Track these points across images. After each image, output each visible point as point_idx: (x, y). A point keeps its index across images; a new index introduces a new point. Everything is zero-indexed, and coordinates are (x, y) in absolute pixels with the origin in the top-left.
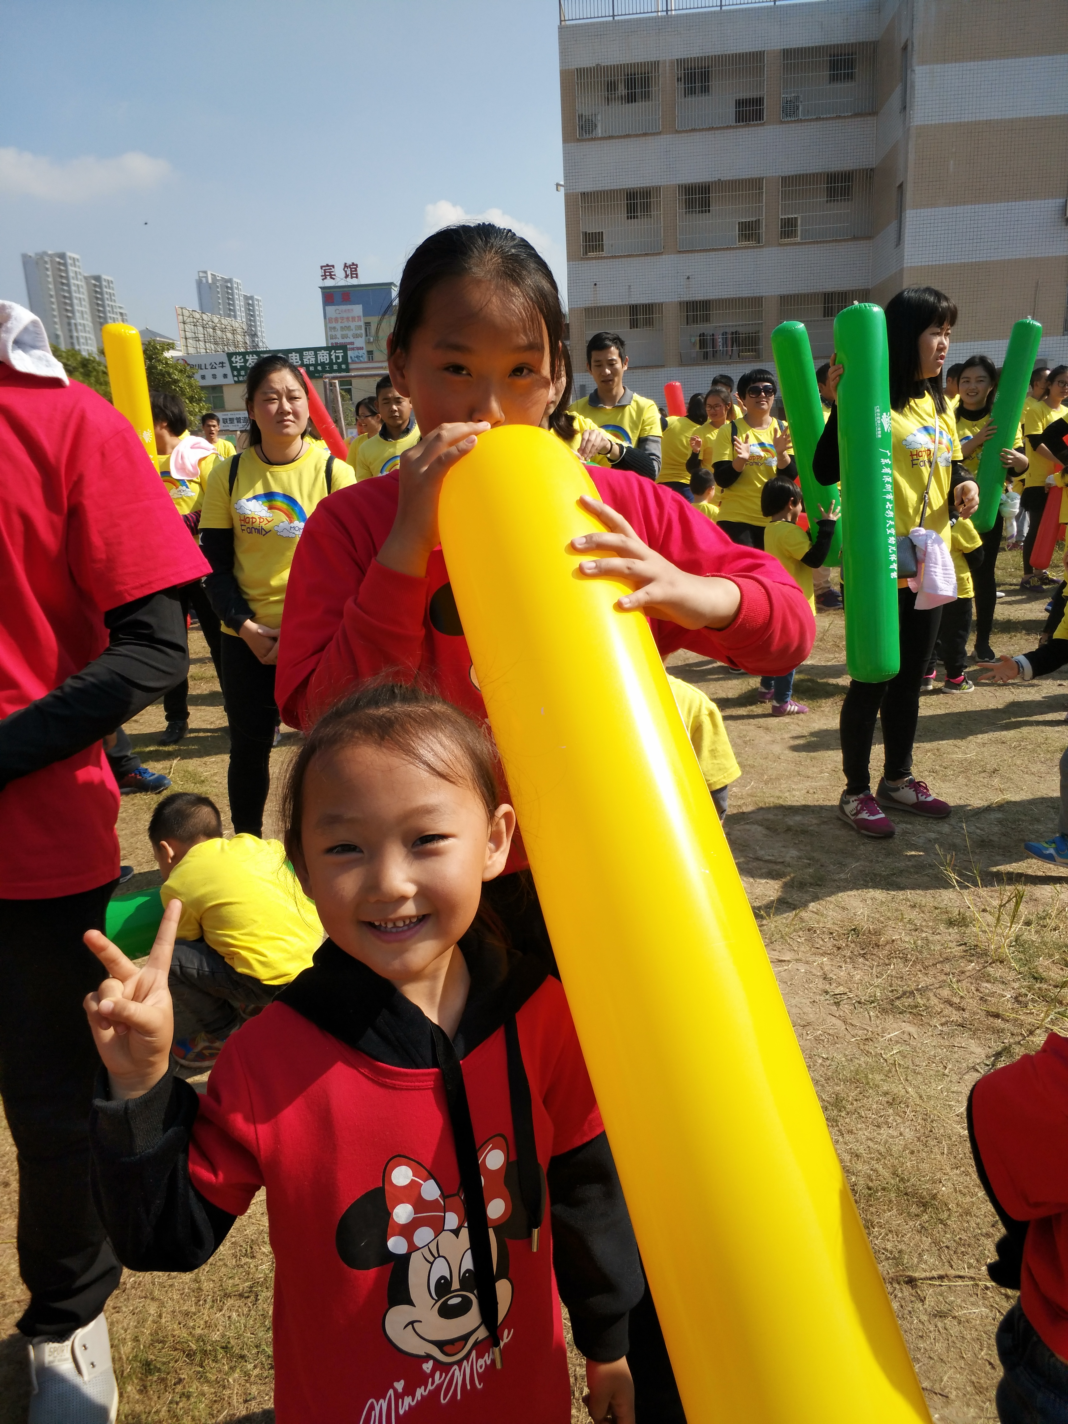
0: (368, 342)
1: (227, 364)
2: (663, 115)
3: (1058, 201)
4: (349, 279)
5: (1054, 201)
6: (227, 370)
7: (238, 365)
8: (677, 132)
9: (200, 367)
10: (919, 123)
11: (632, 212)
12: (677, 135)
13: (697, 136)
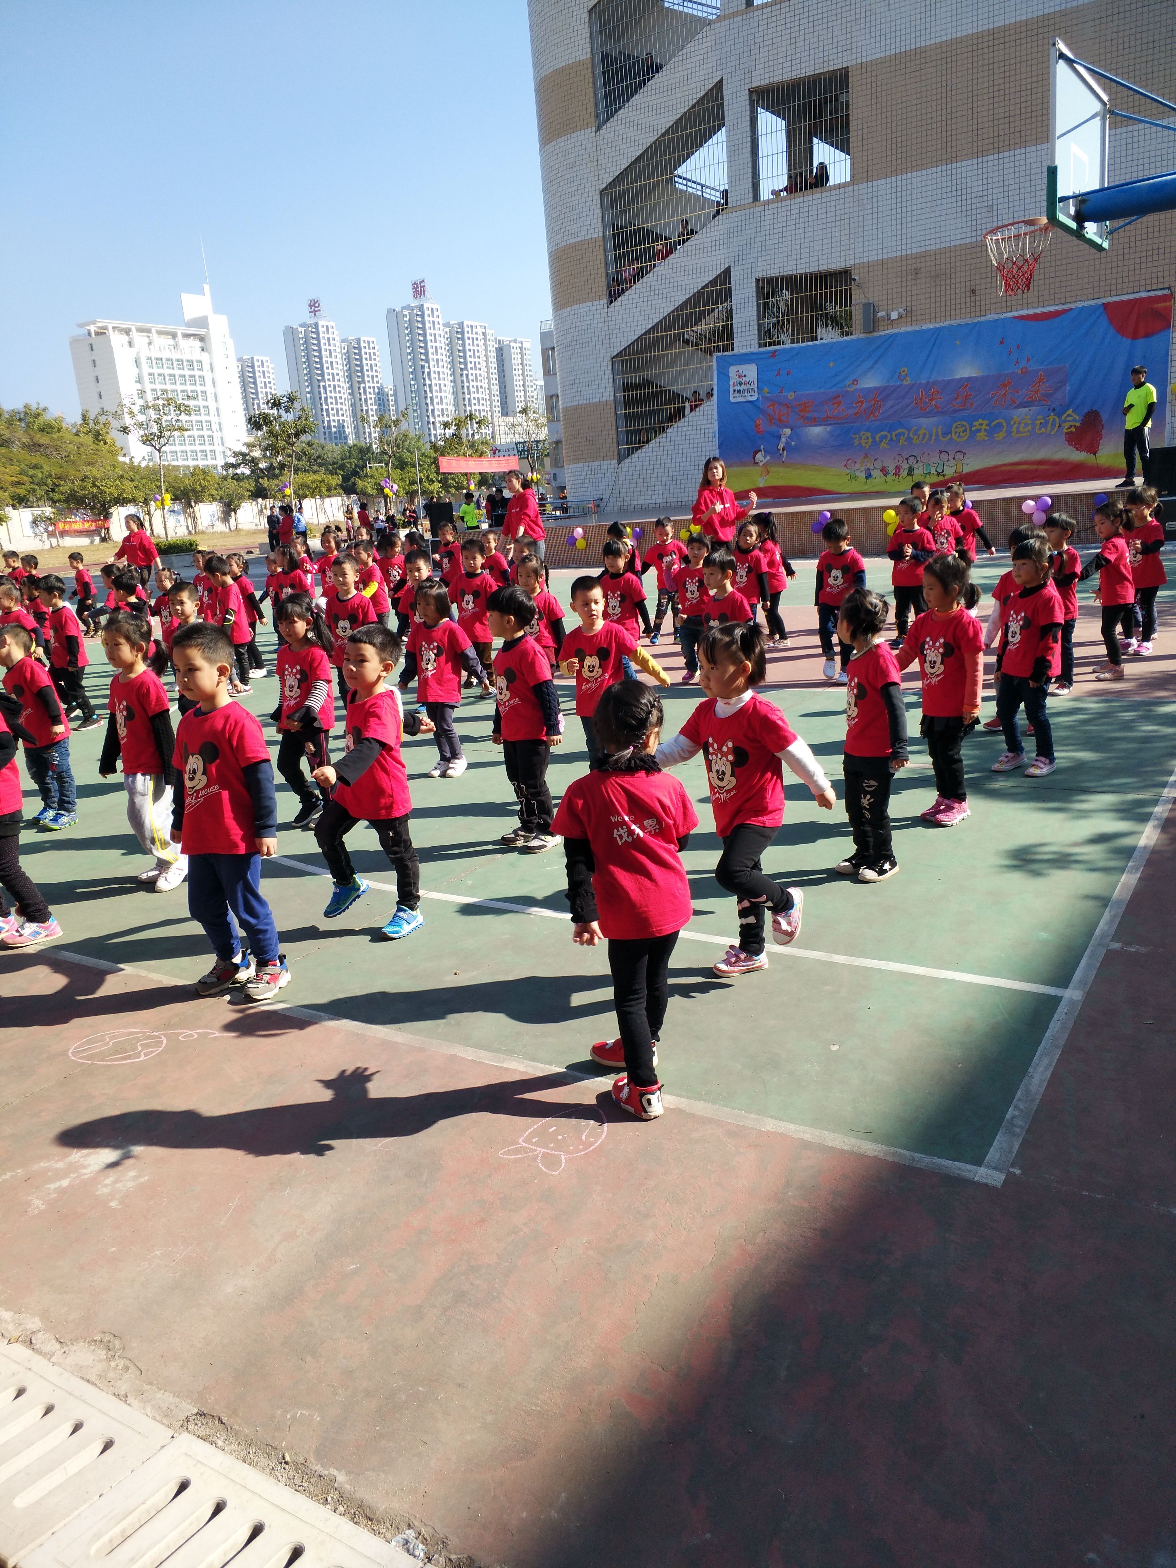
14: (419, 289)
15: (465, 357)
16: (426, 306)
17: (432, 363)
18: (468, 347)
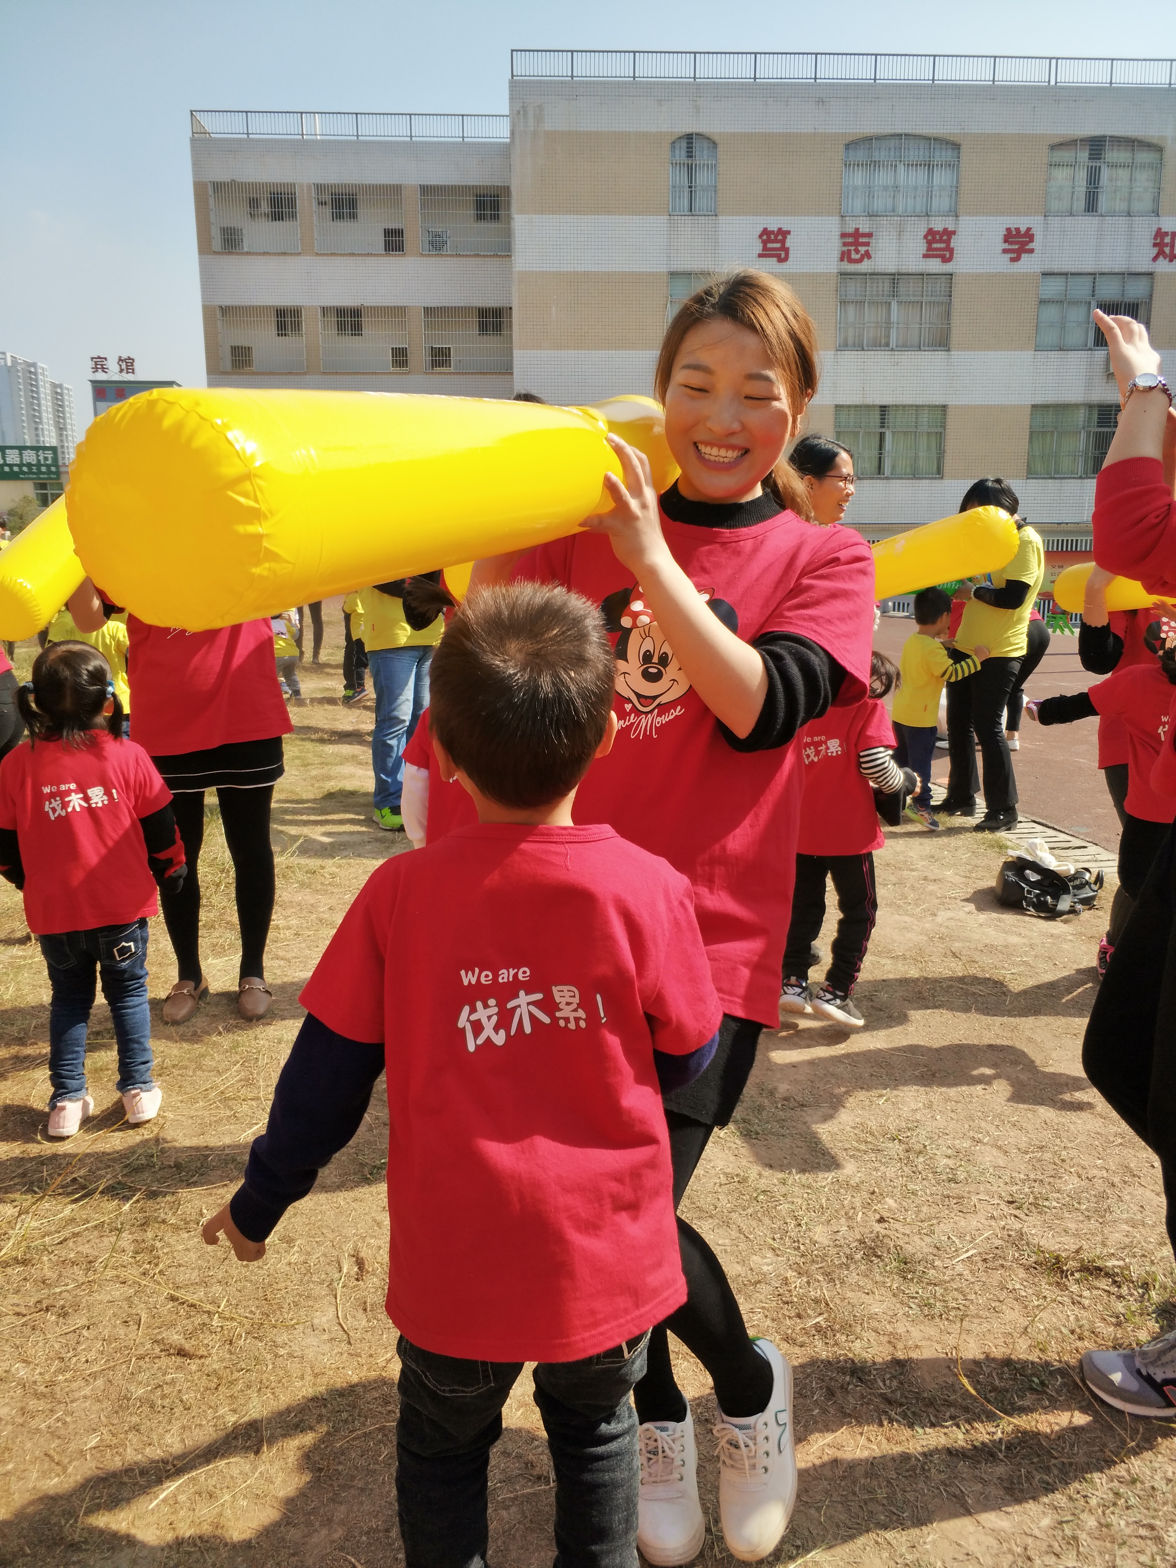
2: (302, 236)
3: (655, 352)
4: (124, 374)
5: (651, 352)
8: (318, 254)
10: (521, 269)
11: (282, 329)
12: (318, 258)
13: (338, 260)
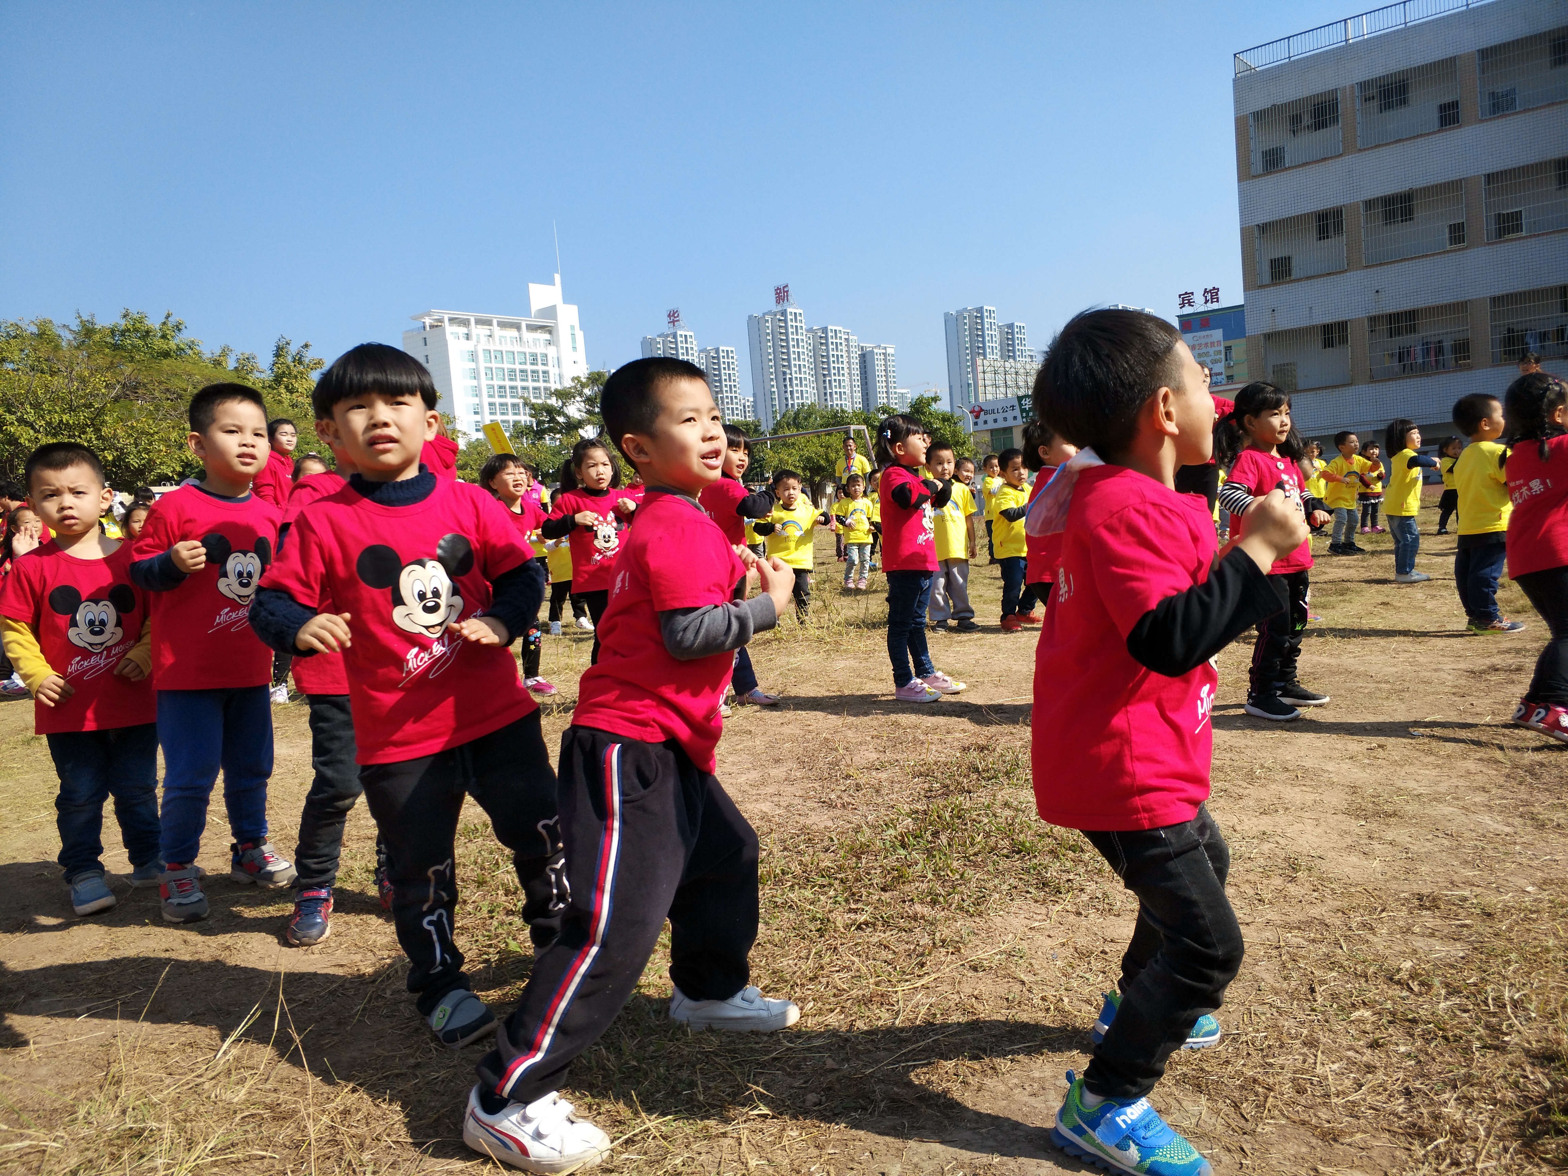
0: (1228, 367)
1: (1017, 408)
2: (1344, 138)
4: (1209, 304)
6: (1017, 412)
7: (1027, 407)
8: (1360, 151)
9: (993, 411)
11: (1323, 233)
12: (1358, 154)
13: (1383, 151)
14: (782, 294)
15: (828, 363)
16: (789, 310)
17: (794, 369)
18: (831, 353)
